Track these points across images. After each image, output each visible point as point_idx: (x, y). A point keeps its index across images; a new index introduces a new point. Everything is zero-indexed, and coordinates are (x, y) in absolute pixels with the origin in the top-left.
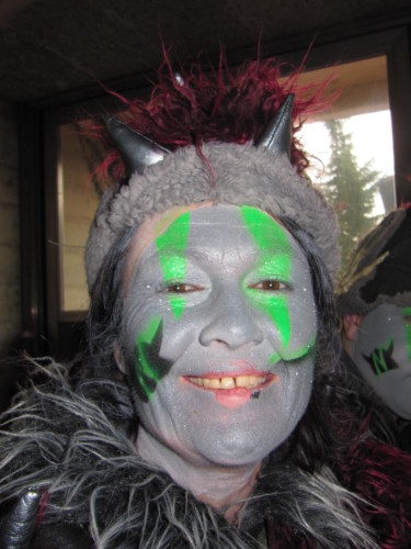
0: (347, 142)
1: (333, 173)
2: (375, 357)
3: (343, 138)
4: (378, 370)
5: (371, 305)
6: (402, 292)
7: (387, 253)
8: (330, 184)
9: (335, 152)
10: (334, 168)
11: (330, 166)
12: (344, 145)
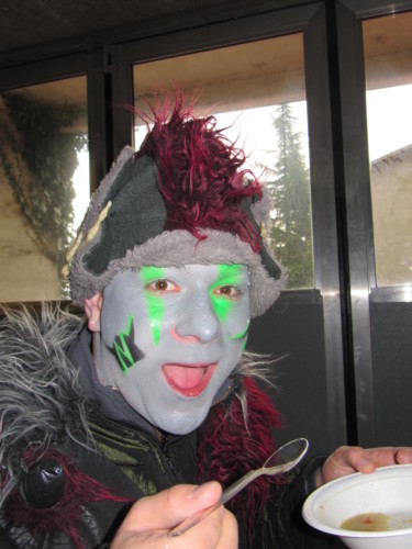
0: (295, 142)
1: (281, 172)
2: (117, 347)
3: (292, 138)
4: (124, 364)
5: (102, 277)
6: (132, 249)
7: (110, 204)
8: (277, 183)
9: (283, 152)
10: (282, 168)
11: (278, 165)
12: (292, 145)
